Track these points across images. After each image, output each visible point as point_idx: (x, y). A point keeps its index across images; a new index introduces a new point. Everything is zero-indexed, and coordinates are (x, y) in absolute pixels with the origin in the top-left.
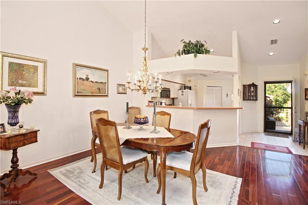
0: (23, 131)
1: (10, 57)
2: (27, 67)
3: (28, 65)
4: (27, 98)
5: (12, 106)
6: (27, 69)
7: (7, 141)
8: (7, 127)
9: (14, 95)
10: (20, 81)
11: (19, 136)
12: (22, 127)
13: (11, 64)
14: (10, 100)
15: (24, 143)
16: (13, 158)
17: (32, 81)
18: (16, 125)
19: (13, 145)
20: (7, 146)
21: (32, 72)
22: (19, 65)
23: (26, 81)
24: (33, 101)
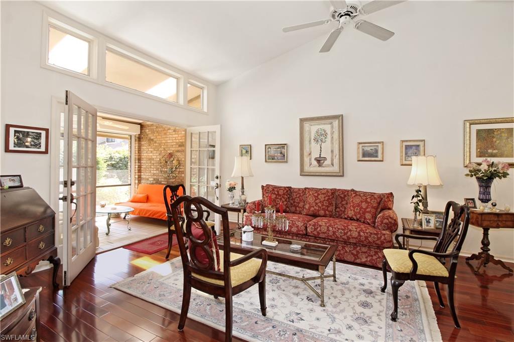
0: (496, 210)
1: (478, 124)
2: (499, 132)
3: (499, 129)
4: (501, 172)
5: (484, 180)
6: (498, 135)
7: (480, 217)
8: (478, 203)
9: (486, 168)
10: (490, 151)
11: (492, 216)
12: (495, 205)
13: (478, 131)
14: (481, 173)
15: (498, 224)
16: (484, 238)
17: (505, 149)
18: (487, 202)
19: (485, 223)
20: (480, 223)
21: (505, 138)
22: (488, 131)
23: (497, 149)
24: (508, 175)
